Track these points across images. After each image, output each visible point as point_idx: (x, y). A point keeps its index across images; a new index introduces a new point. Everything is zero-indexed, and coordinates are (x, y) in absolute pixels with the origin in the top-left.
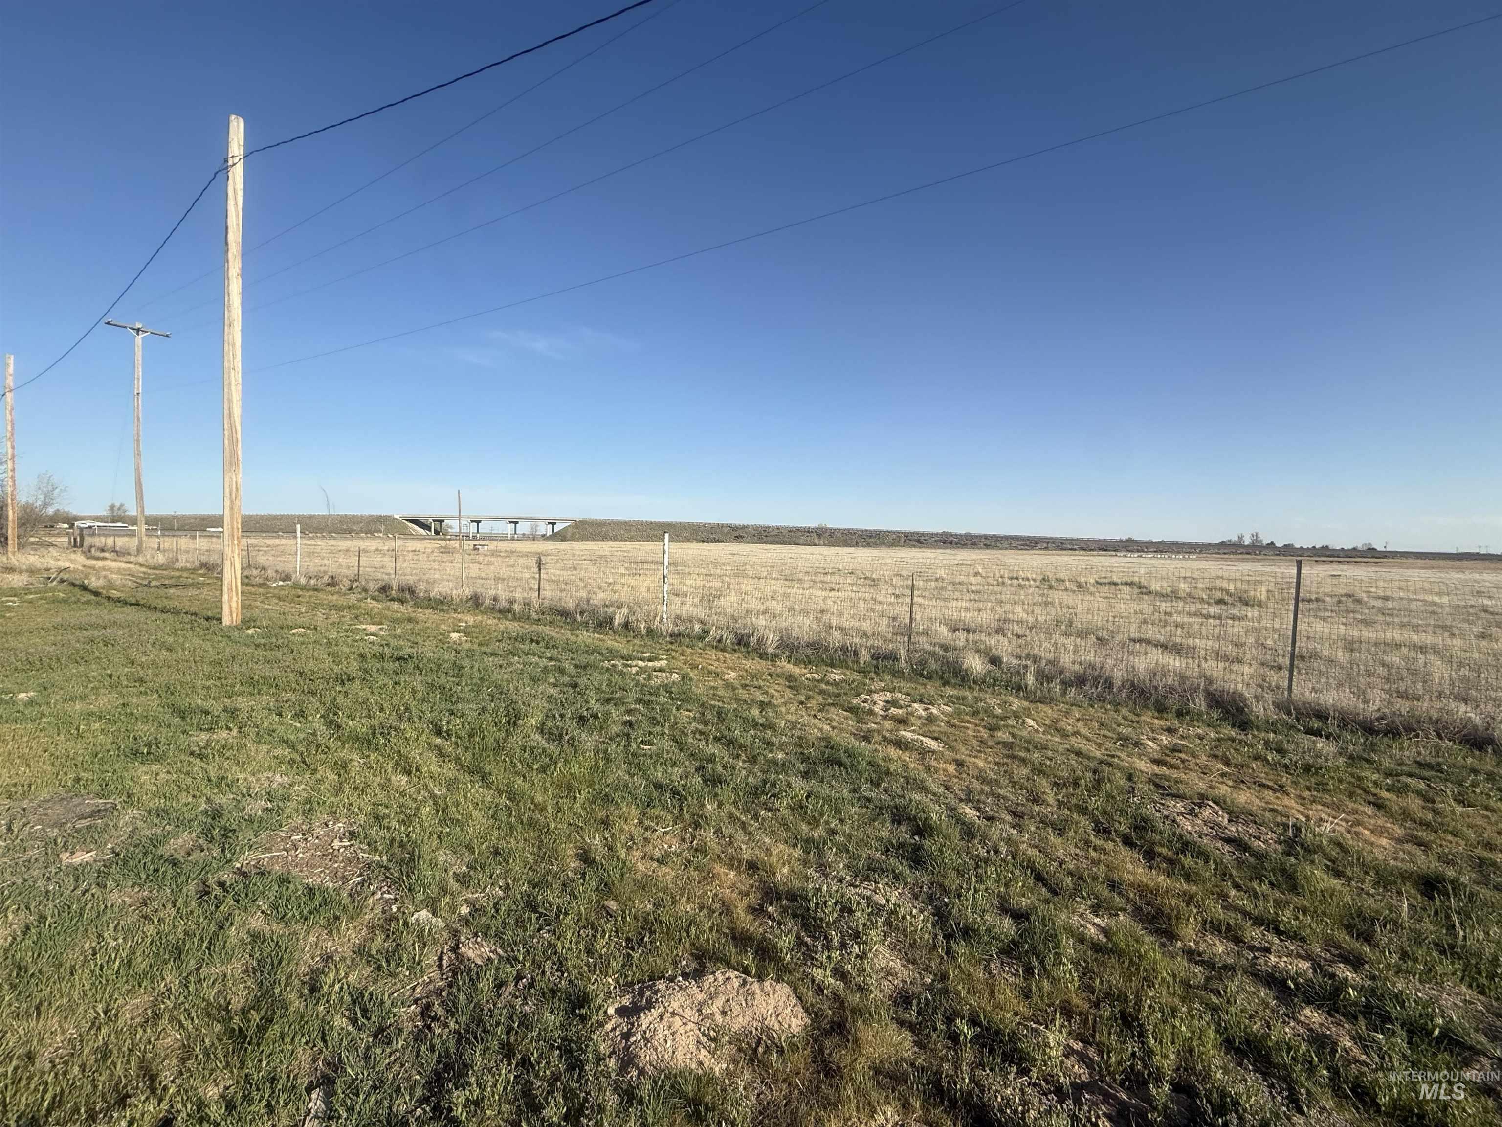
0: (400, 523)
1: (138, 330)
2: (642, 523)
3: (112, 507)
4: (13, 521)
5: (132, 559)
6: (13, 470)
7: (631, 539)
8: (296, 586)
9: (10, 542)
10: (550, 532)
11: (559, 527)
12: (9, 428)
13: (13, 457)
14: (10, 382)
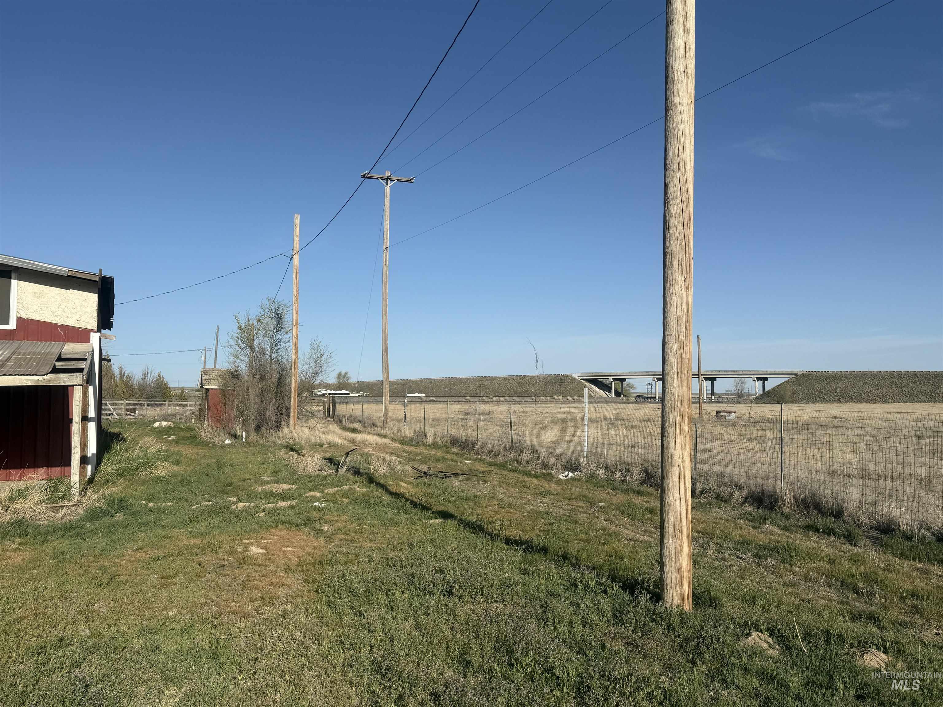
0: (579, 383)
1: (387, 179)
2: (900, 375)
3: (339, 375)
4: (295, 391)
5: (379, 430)
6: (297, 336)
7: (884, 399)
8: (591, 478)
9: (292, 414)
10: (760, 391)
11: (771, 384)
12: (295, 293)
13: (297, 323)
14: (297, 244)
